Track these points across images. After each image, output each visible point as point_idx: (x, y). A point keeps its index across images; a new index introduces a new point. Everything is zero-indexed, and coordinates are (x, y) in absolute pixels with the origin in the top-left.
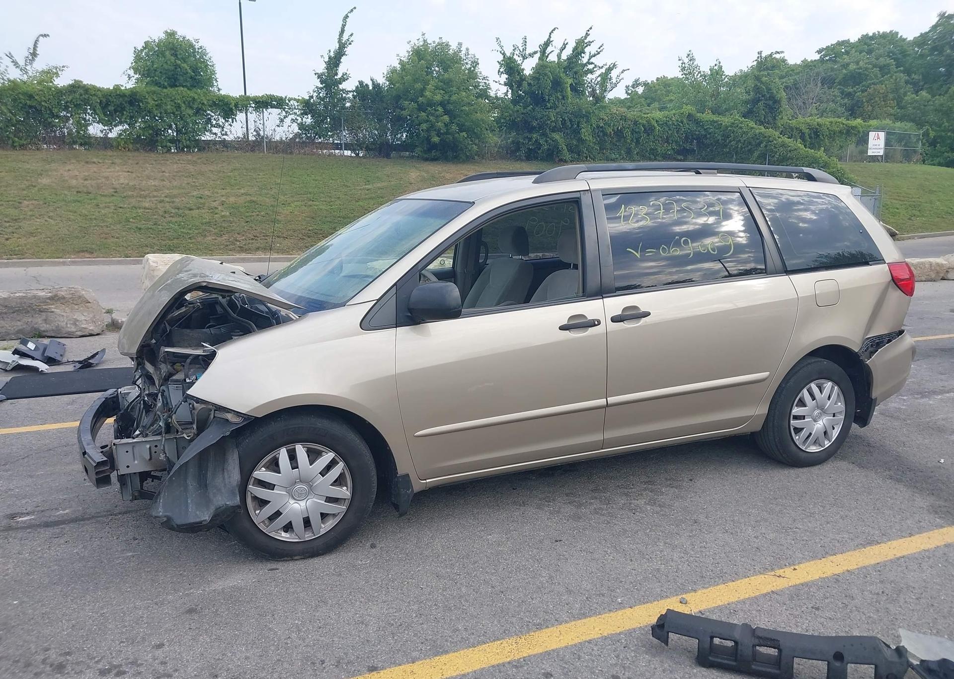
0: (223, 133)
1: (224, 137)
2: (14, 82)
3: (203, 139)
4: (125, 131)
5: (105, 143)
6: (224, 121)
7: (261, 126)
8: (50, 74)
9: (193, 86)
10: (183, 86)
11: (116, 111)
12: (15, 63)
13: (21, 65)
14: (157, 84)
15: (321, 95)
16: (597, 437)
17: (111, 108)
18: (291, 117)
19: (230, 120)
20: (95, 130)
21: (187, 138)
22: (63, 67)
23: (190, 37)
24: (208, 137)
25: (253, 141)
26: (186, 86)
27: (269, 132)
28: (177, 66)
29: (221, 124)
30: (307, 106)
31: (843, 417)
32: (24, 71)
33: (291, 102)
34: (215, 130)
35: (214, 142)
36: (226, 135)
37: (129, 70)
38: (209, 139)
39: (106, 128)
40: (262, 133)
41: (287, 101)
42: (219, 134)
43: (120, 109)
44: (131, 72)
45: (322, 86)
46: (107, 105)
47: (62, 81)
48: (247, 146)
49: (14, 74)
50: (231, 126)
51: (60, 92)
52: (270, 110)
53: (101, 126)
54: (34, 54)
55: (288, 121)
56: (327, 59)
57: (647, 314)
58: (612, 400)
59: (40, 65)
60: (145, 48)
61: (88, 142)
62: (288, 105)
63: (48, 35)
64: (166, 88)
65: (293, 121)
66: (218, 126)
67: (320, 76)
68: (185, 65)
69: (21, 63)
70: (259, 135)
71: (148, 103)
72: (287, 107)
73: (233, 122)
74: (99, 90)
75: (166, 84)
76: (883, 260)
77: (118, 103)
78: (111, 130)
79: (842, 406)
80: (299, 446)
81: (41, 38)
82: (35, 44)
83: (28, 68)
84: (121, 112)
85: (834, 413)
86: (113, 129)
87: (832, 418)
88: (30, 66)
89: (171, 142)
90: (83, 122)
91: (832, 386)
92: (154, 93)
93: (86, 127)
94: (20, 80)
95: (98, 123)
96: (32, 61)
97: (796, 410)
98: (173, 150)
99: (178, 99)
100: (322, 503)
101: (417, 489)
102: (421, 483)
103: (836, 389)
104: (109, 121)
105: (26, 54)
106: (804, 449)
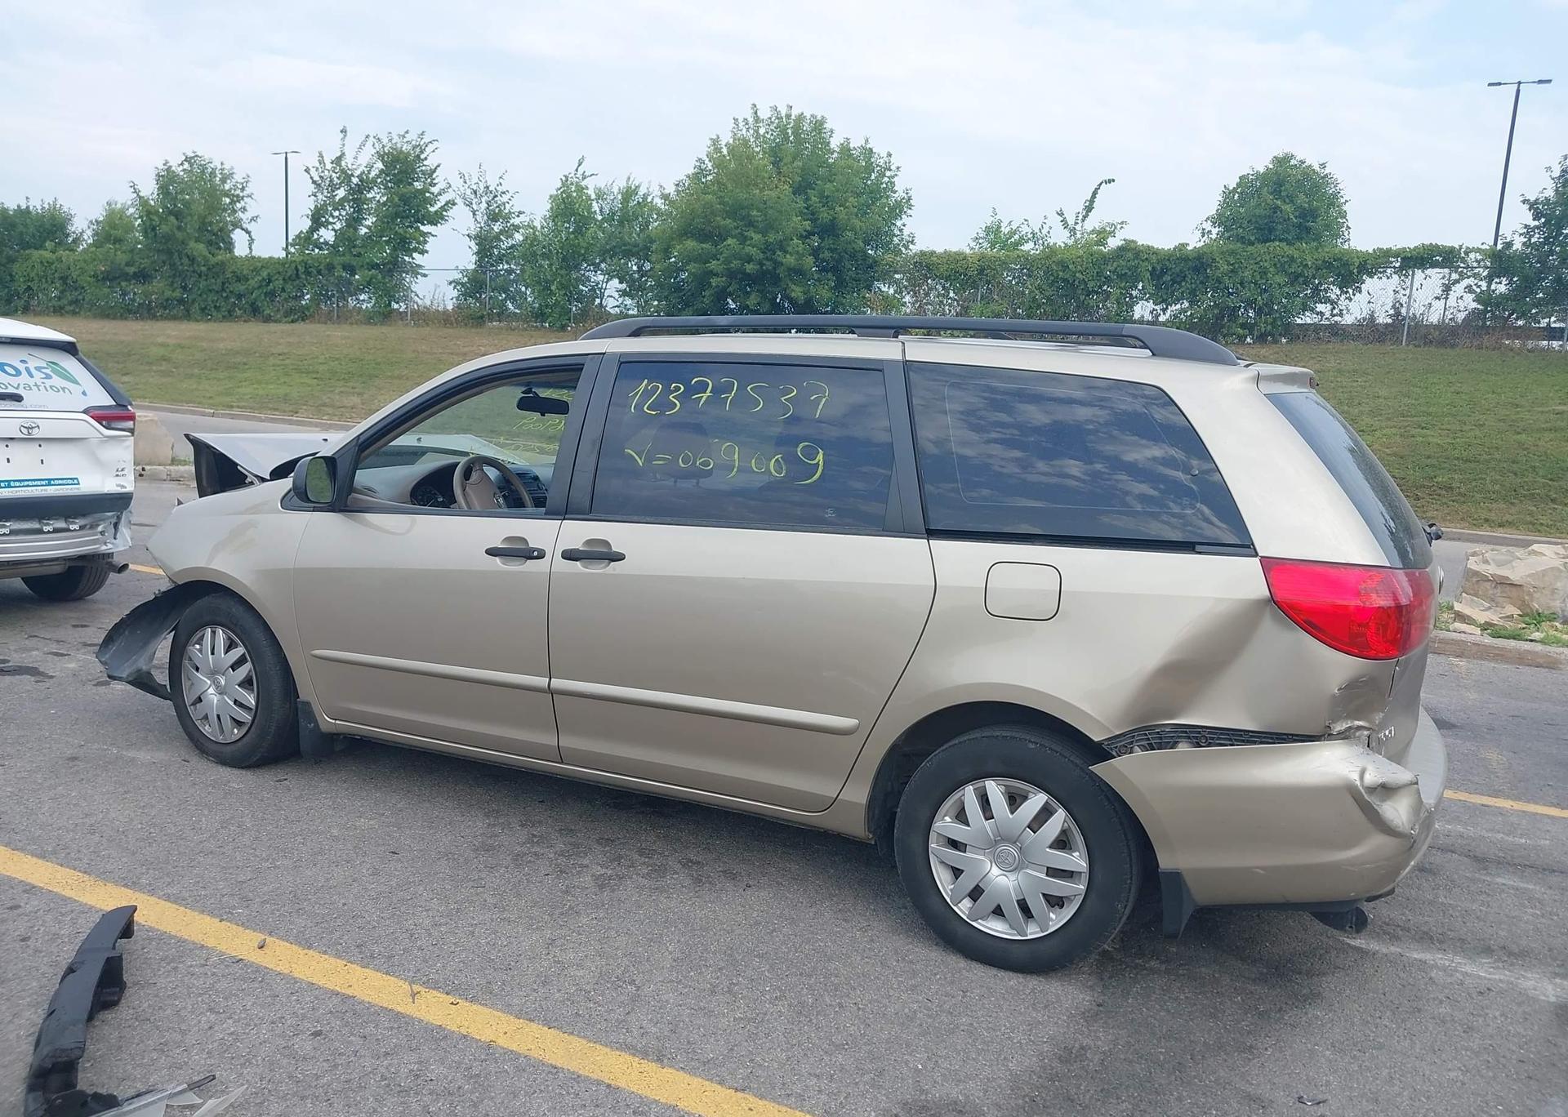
0: (1335, 312)
1: (1336, 318)
2: (1052, 251)
3: (1299, 321)
4: (1184, 311)
6: (1339, 293)
7: (1404, 300)
8: (1103, 234)
9: (1299, 239)
10: (1280, 241)
11: (1174, 282)
12: (1065, 222)
13: (1070, 223)
14: (1242, 240)
15: (1533, 240)
17: (1167, 278)
18: (1465, 282)
19: (1351, 291)
20: (1143, 310)
21: (1270, 320)
22: (1122, 223)
23: (1313, 161)
24: (1308, 319)
25: (1387, 325)
26: (1285, 240)
27: (1417, 309)
28: (1276, 209)
29: (1333, 297)
30: (1500, 261)
31: (1082, 887)
32: (1073, 231)
33: (1472, 256)
34: (1320, 307)
35: (1316, 328)
36: (1341, 315)
37: (1205, 222)
38: (1309, 321)
39: (1157, 307)
40: (1403, 311)
41: (1463, 255)
42: (1327, 315)
43: (1178, 279)
44: (1208, 226)
45: (1536, 223)
46: (1163, 273)
47: (1113, 243)
48: (1370, 332)
49: (1059, 238)
50: (1351, 300)
51: (1105, 259)
52: (1429, 271)
53: (1150, 305)
54: (1089, 208)
55: (1459, 289)
56: (1557, 173)
57: (619, 557)
58: (557, 683)
59: (1093, 222)
60: (1239, 185)
62: (1463, 260)
63: (1114, 181)
64: (1253, 244)
65: (1469, 289)
66: (1328, 300)
67: (1532, 205)
68: (1288, 208)
69: (1071, 222)
70: (1398, 314)
71: (1217, 268)
72: (1462, 265)
73: (1354, 295)
74: (1156, 252)
75: (1253, 238)
76: (1244, 546)
77: (1178, 270)
78: (1164, 310)
79: (1077, 860)
80: (221, 631)
81: (1104, 184)
82: (1095, 194)
83: (1078, 227)
84: (1180, 283)
85: (1048, 868)
86: (1167, 308)
87: (1043, 876)
88: (1080, 224)
89: (1243, 326)
90: (1127, 299)
91: (1047, 802)
92: (1233, 253)
93: (1131, 306)
94: (1063, 245)
95: (1146, 300)
96: (1085, 217)
97: (945, 824)
98: (1248, 340)
99: (1266, 261)
100: (232, 703)
101: (324, 728)
102: (327, 722)
103: (1060, 815)
104: (1163, 297)
105: (1080, 208)
106: (965, 918)
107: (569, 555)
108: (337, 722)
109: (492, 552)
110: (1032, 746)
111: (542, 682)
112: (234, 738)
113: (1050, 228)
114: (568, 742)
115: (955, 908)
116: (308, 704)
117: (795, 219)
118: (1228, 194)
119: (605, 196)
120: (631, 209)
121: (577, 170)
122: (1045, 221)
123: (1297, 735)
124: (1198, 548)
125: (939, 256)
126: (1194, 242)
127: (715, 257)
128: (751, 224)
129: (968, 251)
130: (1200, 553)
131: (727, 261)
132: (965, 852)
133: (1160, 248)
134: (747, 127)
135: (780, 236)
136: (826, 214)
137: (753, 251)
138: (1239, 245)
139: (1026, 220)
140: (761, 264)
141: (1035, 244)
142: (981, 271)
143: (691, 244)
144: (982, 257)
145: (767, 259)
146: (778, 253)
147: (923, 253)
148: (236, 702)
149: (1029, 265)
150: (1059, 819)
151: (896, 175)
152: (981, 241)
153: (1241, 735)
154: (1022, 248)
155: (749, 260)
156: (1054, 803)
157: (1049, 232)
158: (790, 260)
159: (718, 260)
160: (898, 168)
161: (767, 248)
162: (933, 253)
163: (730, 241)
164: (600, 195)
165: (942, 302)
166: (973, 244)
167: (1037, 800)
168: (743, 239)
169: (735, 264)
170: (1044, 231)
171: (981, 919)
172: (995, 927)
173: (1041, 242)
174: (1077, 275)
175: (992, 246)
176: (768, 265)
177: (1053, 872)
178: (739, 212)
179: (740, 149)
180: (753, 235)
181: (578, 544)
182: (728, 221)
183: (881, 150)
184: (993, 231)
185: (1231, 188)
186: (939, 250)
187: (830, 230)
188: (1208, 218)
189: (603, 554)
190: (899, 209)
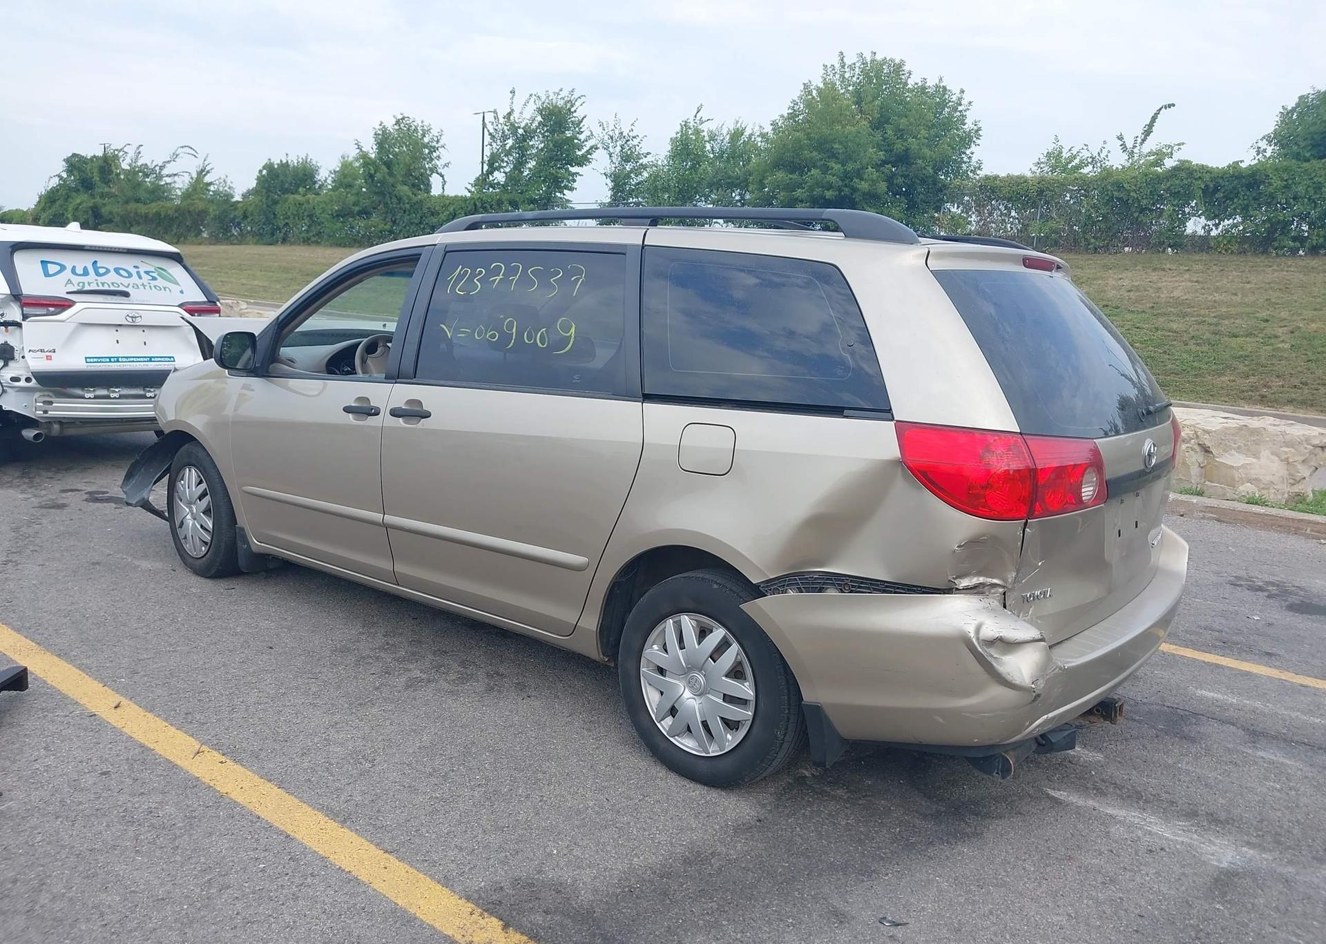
2: (1108, 173)
4: (1235, 226)
5: (1202, 244)
8: (1160, 156)
11: (1227, 198)
12: (1124, 146)
13: (1128, 147)
14: (1297, 156)
16: (386, 565)
17: (1220, 195)
20: (1195, 225)
22: (1179, 145)
31: (750, 713)
32: (1131, 154)
37: (1260, 142)
39: (1208, 223)
43: (1231, 196)
44: (1263, 144)
46: (1216, 190)
47: (1169, 163)
49: (1118, 160)
51: (1159, 179)
53: (1203, 220)
54: (1148, 132)
57: (427, 415)
58: (388, 519)
59: (1151, 145)
60: (1298, 105)
61: (1181, 243)
63: (1174, 105)
64: (1307, 160)
69: (1129, 145)
71: (1271, 184)
74: (1210, 171)
75: (1308, 155)
76: (883, 411)
77: (1230, 187)
78: (1217, 226)
79: (746, 690)
80: (194, 471)
81: (1163, 109)
82: (1154, 119)
83: (1136, 150)
84: (1232, 199)
85: (724, 694)
86: (1219, 224)
87: (720, 701)
88: (1139, 148)
89: (1294, 239)
90: (1180, 216)
91: (725, 636)
92: (1286, 169)
93: (1183, 222)
94: (1120, 167)
95: (1199, 216)
96: (1144, 140)
97: (653, 651)
98: (1301, 252)
99: (1321, 176)
100: (199, 527)
101: (254, 549)
102: (256, 544)
103: (735, 647)
104: (1214, 214)
105: (1139, 132)
106: (665, 734)
107: (395, 413)
108: (262, 544)
109: (348, 410)
110: (715, 586)
111: (377, 517)
112: (203, 554)
113: (1109, 152)
114: (400, 568)
115: (658, 725)
116: (242, 529)
117: (871, 150)
118: (1286, 115)
119: (716, 138)
120: (738, 146)
121: (696, 116)
122: (1104, 146)
123: (925, 588)
124: (846, 412)
125: (1002, 180)
126: (1248, 160)
127: (800, 186)
128: (834, 156)
129: (1029, 174)
130: (847, 417)
131: (811, 189)
132: (665, 676)
133: (1214, 167)
134: (834, 72)
135: (858, 165)
136: (900, 146)
137: (833, 179)
138: (1294, 161)
139: (1086, 145)
140: (840, 191)
141: (1094, 167)
142: (1041, 192)
143: (780, 175)
144: (1042, 180)
145: (846, 186)
146: (855, 180)
147: (987, 178)
148: (202, 526)
149: (1086, 185)
150: (733, 652)
151: (968, 109)
152: (1042, 166)
153: (878, 585)
154: (1082, 171)
155: (830, 187)
156: (731, 638)
157: (1107, 156)
158: (864, 186)
159: (804, 188)
160: (970, 103)
161: (846, 176)
162: (996, 177)
163: (813, 171)
164: (712, 138)
165: (1004, 220)
166: (1034, 169)
167: (719, 633)
168: (826, 170)
169: (818, 191)
170: (1103, 155)
171: (678, 736)
172: (687, 744)
173: (1099, 165)
174: (1132, 194)
175: (1053, 169)
176: (847, 191)
177: (728, 698)
178: (823, 146)
179: (828, 94)
180: (834, 165)
181: (401, 404)
182: (815, 154)
183: (953, 87)
184: (1055, 158)
185: (1289, 108)
186: (1003, 174)
187: (904, 159)
188: (1264, 138)
189: (415, 413)
190: (968, 140)
